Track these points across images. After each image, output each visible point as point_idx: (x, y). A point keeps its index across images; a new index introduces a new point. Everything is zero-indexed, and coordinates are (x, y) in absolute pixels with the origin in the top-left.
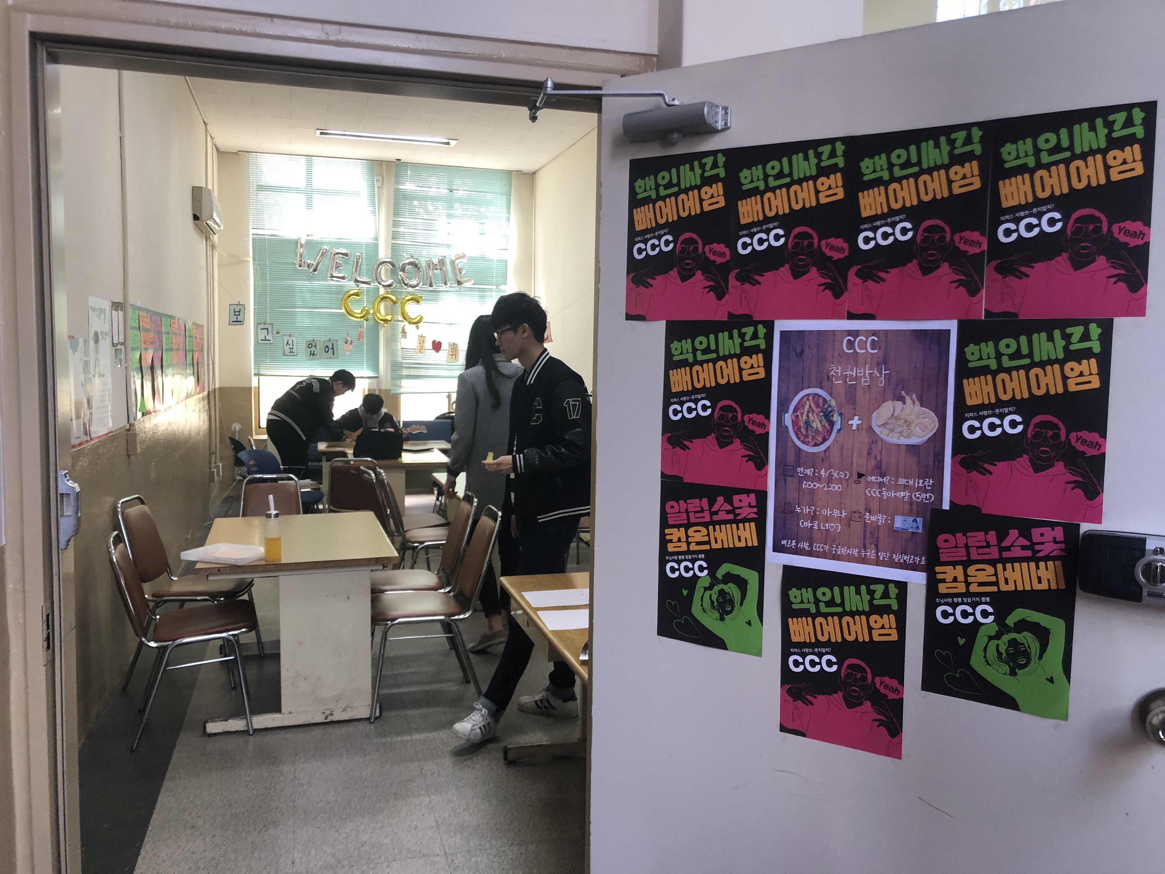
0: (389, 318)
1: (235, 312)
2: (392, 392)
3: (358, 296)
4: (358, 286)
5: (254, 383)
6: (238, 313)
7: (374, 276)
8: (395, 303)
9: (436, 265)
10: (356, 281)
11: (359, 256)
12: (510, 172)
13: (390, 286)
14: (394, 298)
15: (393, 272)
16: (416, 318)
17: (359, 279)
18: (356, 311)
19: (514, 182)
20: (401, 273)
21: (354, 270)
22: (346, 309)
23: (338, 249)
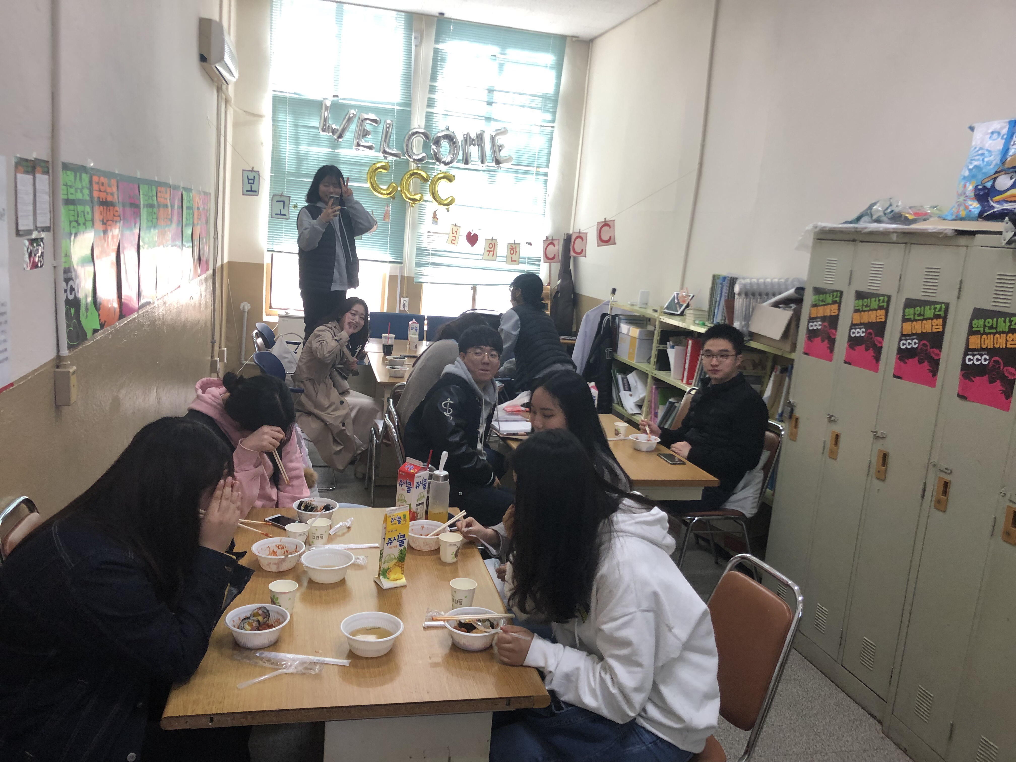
0: (417, 197)
1: (248, 179)
2: (415, 280)
3: (385, 169)
4: (386, 158)
5: (267, 261)
6: (252, 181)
7: (405, 147)
8: (426, 180)
9: (473, 140)
10: (385, 152)
11: (390, 124)
12: (563, 38)
13: (420, 160)
14: (424, 174)
15: (426, 146)
16: (447, 199)
17: (388, 150)
18: (381, 187)
19: (568, 50)
20: (434, 147)
21: (383, 140)
22: (371, 184)
23: (367, 114)
